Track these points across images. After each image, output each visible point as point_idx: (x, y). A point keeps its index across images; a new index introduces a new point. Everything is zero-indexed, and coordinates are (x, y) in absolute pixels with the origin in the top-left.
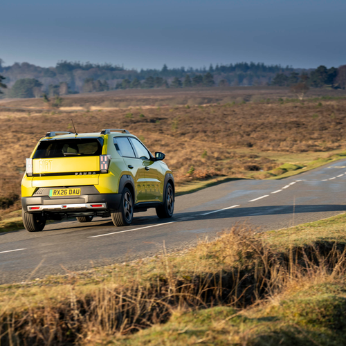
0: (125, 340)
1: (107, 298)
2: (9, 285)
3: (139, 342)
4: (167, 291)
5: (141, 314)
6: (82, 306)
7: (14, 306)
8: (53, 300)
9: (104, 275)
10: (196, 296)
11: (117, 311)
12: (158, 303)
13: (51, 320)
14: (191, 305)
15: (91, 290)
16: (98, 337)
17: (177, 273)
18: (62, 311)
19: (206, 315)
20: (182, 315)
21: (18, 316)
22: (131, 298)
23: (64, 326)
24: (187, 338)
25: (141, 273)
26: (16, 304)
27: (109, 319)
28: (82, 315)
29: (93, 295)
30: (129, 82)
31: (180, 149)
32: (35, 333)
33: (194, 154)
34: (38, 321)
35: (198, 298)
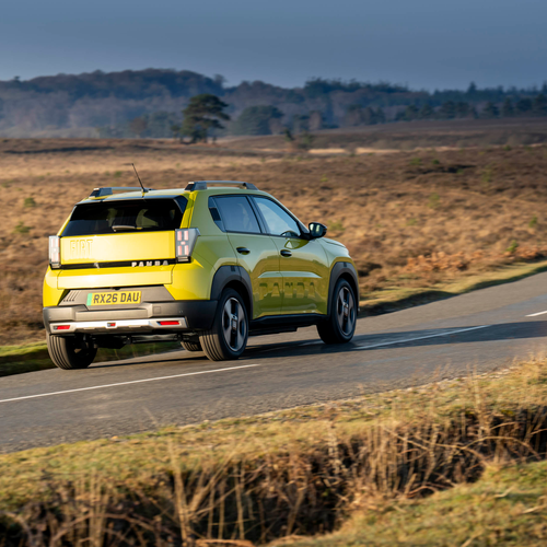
0: (412, 506)
1: (384, 441)
2: (235, 419)
3: (434, 510)
4: (476, 433)
5: (436, 466)
6: (346, 454)
7: (243, 451)
8: (303, 444)
9: (380, 406)
10: (523, 440)
11: (400, 462)
12: (462, 451)
13: (299, 474)
14: (514, 456)
15: (359, 429)
16: (370, 500)
17: (493, 405)
18: (315, 460)
19: (539, 471)
20: (502, 469)
21: (250, 466)
22: (421, 442)
23: (318, 482)
24: (509, 506)
25: (437, 404)
26: (247, 448)
27: (387, 474)
28: (347, 467)
29: (363, 436)
30: (416, 110)
31: (494, 213)
32: (275, 492)
33: (516, 222)
34: (280, 474)
35: (525, 444)
